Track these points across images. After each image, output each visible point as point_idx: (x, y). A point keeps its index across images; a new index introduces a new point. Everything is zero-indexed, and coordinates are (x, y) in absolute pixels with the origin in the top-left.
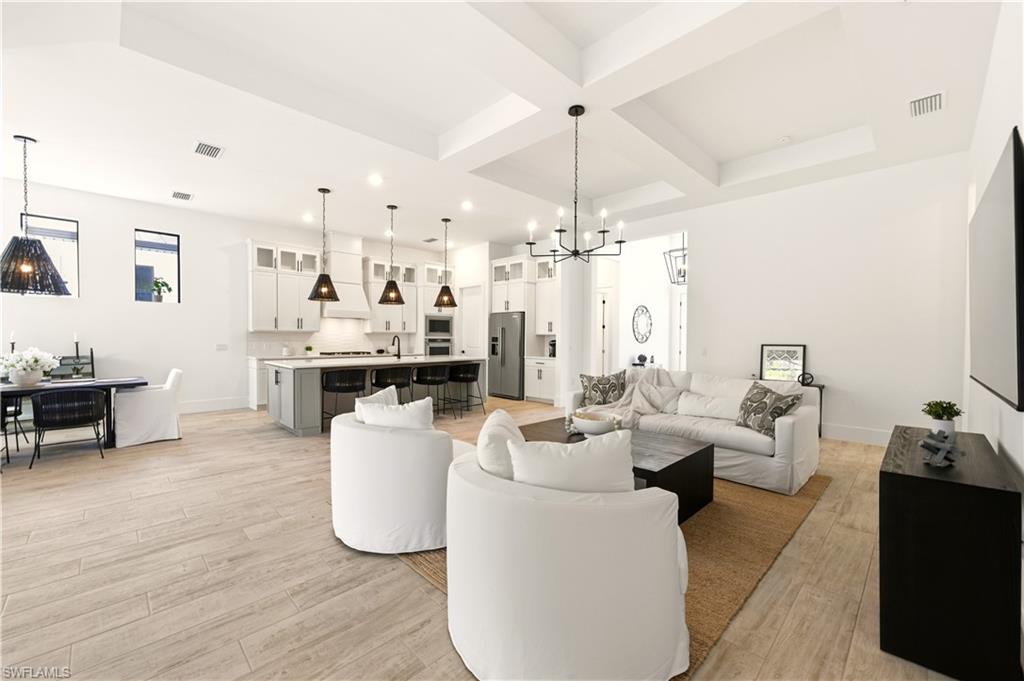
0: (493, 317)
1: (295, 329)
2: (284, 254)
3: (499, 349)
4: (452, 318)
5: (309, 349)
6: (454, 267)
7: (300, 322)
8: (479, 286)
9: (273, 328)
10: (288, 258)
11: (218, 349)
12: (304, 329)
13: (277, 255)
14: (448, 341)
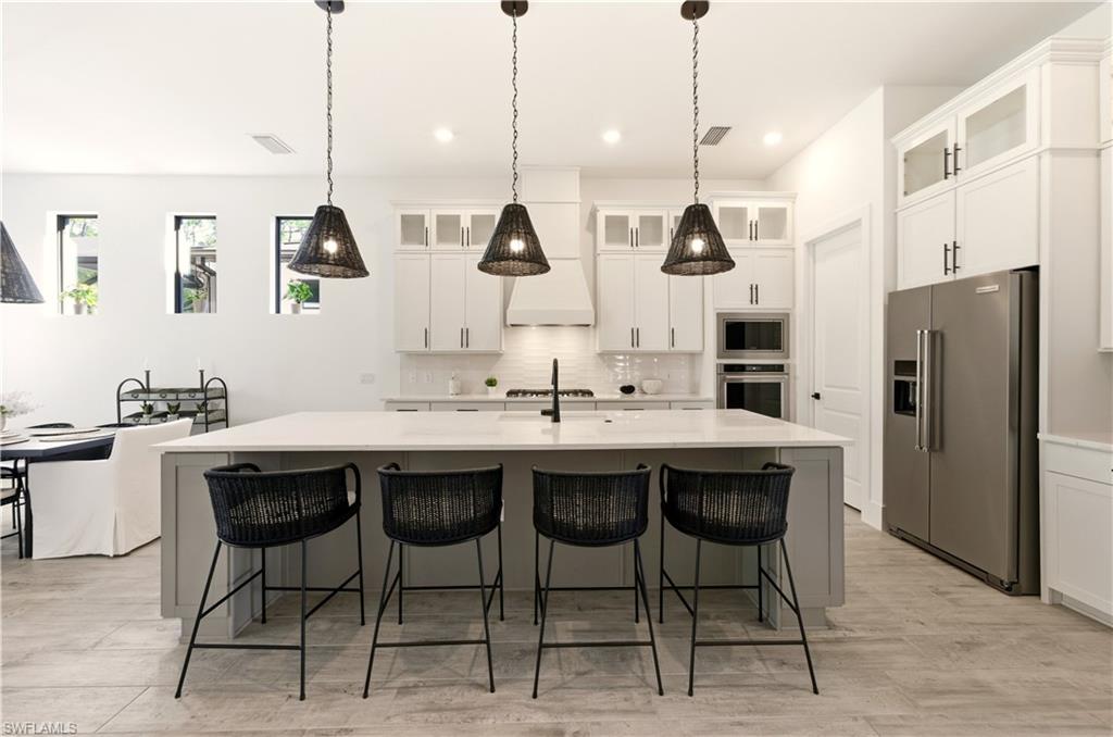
0: (898, 305)
1: (458, 348)
2: (441, 220)
3: (922, 397)
4: (788, 315)
5: (491, 383)
6: (793, 198)
7: (465, 335)
8: (857, 224)
9: (422, 348)
10: (448, 225)
11: (363, 381)
12: (471, 348)
13: (431, 224)
14: (780, 368)
